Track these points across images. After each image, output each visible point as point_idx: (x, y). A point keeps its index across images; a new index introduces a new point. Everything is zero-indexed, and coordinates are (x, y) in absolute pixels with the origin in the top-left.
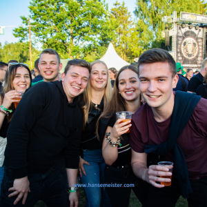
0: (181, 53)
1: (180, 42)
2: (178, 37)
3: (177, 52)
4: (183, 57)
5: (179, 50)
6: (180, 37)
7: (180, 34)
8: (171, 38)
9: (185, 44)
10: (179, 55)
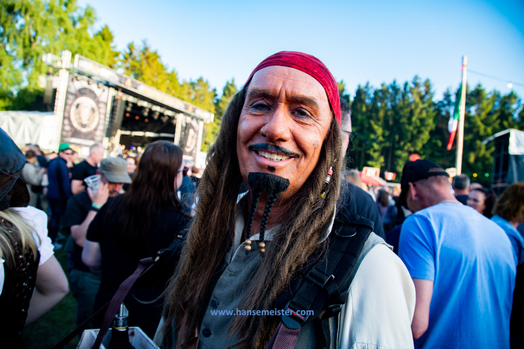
0: (69, 119)
1: (69, 102)
2: (68, 93)
3: (64, 118)
4: (71, 126)
5: (66, 115)
6: (72, 94)
7: (73, 90)
8: (55, 91)
9: (78, 106)
10: (66, 122)
